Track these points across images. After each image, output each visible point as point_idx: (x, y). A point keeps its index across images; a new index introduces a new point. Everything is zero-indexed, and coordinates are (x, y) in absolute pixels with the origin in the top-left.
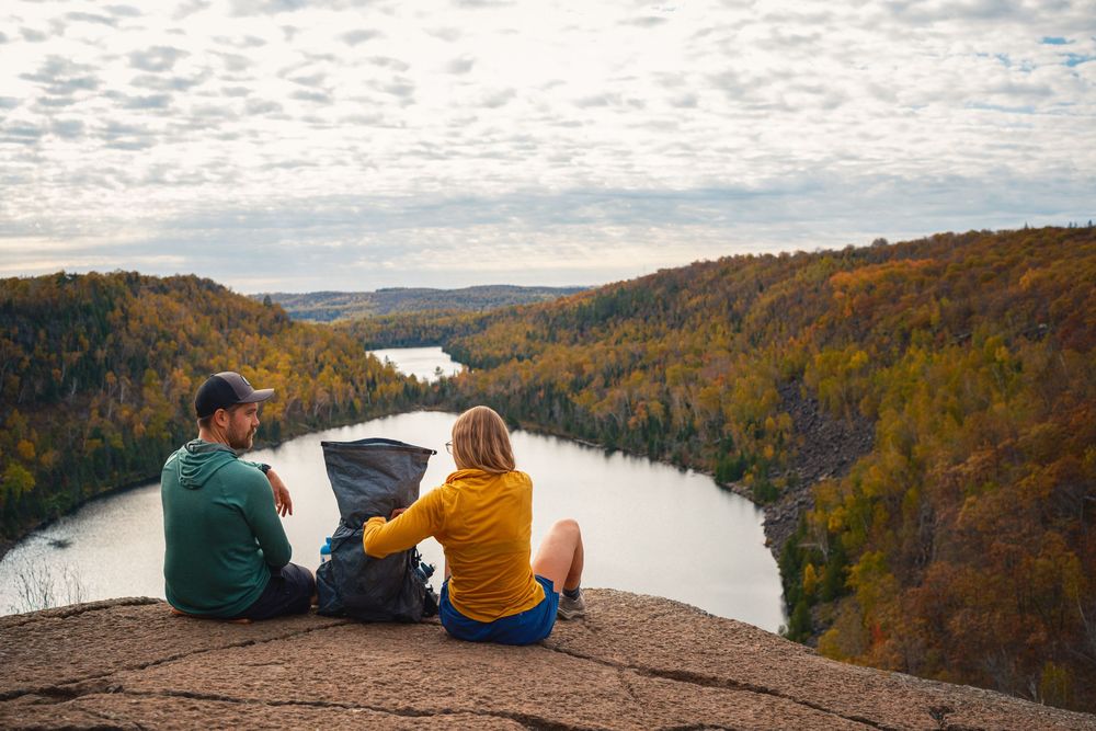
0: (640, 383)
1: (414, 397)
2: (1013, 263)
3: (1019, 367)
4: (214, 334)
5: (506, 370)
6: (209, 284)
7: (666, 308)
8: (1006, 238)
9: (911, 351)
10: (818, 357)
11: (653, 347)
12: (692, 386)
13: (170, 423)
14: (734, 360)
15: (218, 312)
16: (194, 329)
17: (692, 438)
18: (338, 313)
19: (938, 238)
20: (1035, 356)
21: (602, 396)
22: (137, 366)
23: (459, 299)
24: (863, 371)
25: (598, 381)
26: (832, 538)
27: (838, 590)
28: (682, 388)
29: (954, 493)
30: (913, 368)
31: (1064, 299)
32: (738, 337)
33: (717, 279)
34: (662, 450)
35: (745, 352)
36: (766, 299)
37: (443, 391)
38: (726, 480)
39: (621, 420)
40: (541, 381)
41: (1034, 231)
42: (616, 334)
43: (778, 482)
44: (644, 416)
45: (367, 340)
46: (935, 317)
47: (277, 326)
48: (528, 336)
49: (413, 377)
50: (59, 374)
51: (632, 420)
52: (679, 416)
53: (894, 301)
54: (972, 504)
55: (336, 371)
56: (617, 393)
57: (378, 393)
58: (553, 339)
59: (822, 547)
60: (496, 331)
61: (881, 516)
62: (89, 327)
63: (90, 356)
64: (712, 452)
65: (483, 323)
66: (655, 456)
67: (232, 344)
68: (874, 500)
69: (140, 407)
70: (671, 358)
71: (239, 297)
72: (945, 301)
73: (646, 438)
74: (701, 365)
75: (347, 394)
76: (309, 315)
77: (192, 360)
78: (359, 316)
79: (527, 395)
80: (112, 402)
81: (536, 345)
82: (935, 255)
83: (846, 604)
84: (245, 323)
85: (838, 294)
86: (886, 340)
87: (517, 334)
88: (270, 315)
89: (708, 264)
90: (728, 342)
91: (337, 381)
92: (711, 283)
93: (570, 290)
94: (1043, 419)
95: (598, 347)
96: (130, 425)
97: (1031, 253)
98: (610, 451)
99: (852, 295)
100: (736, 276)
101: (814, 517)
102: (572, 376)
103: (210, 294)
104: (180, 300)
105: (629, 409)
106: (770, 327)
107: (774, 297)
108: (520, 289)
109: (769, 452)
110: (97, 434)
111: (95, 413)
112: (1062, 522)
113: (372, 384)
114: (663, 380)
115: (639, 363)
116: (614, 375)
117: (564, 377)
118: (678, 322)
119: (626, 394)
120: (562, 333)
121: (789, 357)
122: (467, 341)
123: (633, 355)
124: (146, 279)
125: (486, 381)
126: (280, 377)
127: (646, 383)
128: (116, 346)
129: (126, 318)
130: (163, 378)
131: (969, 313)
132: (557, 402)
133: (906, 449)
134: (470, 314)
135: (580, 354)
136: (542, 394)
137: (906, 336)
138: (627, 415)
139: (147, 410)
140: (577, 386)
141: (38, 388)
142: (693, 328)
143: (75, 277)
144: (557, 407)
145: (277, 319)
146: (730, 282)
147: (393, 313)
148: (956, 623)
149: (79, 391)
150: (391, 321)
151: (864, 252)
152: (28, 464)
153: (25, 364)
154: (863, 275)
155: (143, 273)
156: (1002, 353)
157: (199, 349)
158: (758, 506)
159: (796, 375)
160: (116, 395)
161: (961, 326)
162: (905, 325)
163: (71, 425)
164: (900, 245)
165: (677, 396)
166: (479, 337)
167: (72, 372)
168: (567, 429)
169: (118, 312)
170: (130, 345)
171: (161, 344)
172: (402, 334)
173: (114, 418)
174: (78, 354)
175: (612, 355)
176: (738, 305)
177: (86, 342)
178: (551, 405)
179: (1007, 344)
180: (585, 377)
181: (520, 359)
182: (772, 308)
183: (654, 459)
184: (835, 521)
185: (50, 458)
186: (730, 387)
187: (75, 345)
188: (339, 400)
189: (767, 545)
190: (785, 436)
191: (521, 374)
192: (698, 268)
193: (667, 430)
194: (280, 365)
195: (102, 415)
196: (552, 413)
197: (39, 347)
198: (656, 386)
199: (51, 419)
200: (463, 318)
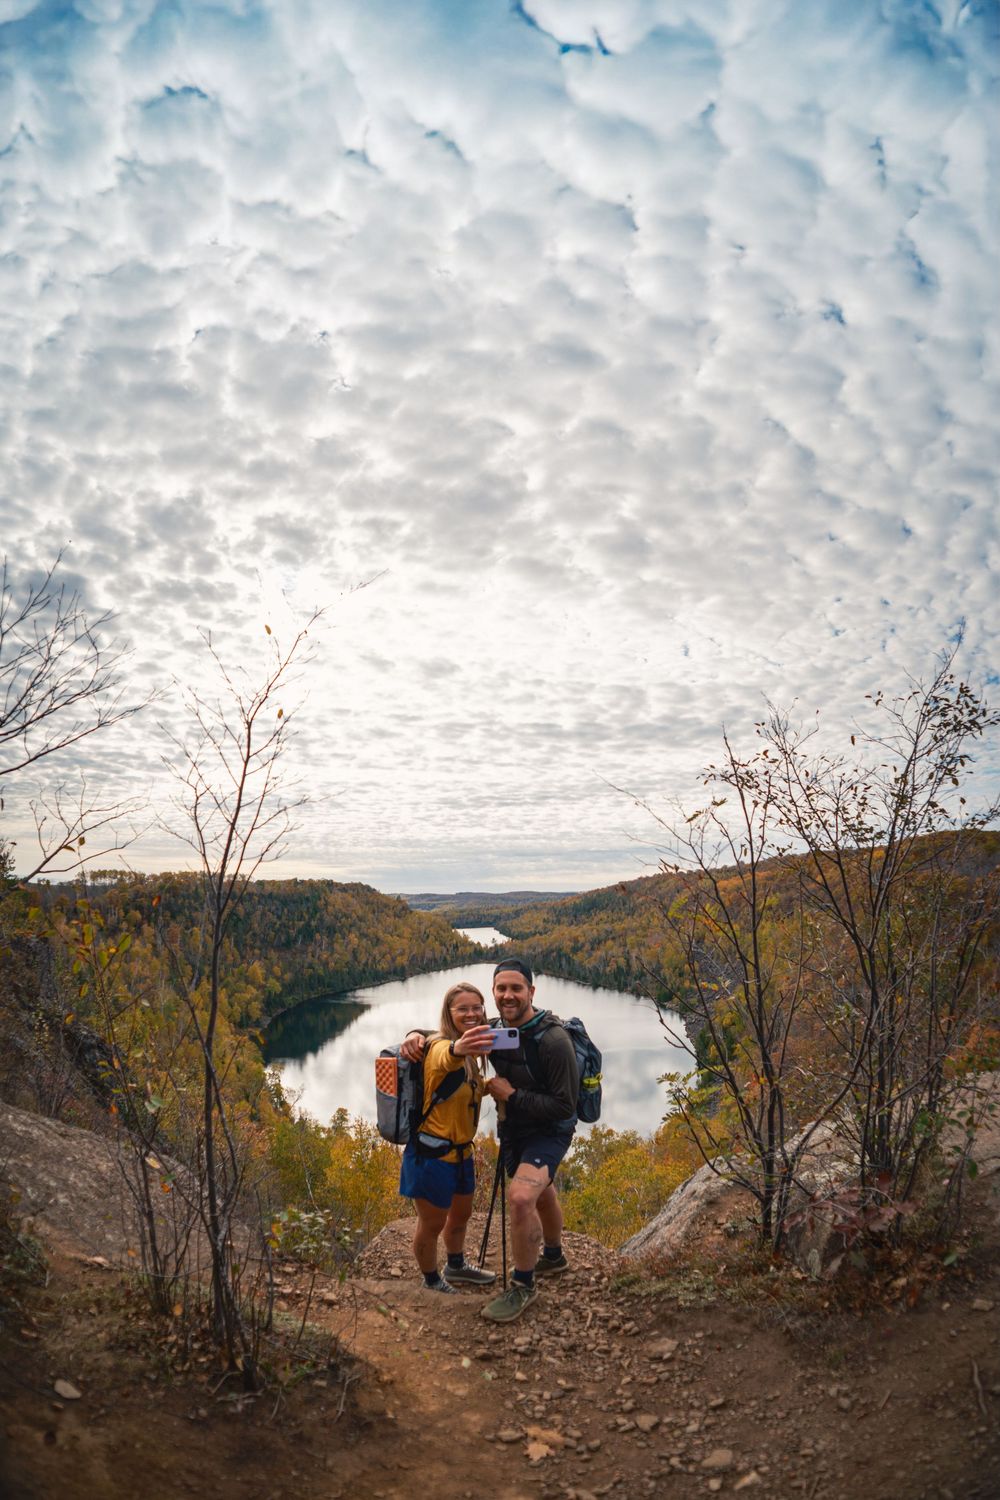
0: (612, 948)
1: (479, 955)
4: (371, 916)
5: (533, 940)
6: (368, 888)
7: (624, 904)
11: (618, 926)
12: (643, 949)
13: (347, 963)
14: (665, 933)
15: (373, 903)
16: (360, 913)
17: (643, 979)
18: (434, 906)
21: (590, 956)
22: (331, 931)
23: (503, 899)
25: (588, 946)
26: (726, 1030)
28: (636, 950)
33: (652, 887)
34: (626, 985)
36: (681, 898)
37: (497, 952)
38: (663, 1002)
39: (601, 969)
40: (554, 947)
42: (596, 919)
43: (692, 1002)
44: (615, 966)
45: (453, 922)
46: (775, 903)
47: (402, 911)
48: (544, 921)
50: (293, 933)
51: (608, 969)
52: (635, 965)
55: (436, 940)
56: (600, 953)
57: (459, 952)
58: (559, 922)
59: (720, 1035)
60: (525, 918)
62: (308, 909)
63: (308, 925)
64: (655, 985)
65: (517, 913)
66: (621, 988)
67: (379, 922)
69: (331, 955)
70: (629, 932)
72: (779, 894)
73: (616, 979)
74: (647, 936)
75: (442, 952)
76: (418, 907)
77: (359, 929)
78: (446, 908)
79: (546, 954)
80: (318, 950)
81: (549, 926)
82: (770, 869)
84: (386, 910)
85: (721, 893)
87: (538, 919)
88: (400, 907)
89: (647, 878)
90: (661, 923)
91: (437, 946)
92: (650, 889)
93: (567, 894)
95: (586, 927)
96: (327, 963)
98: (595, 987)
99: (729, 893)
100: (663, 885)
101: (715, 1019)
102: (572, 944)
104: (353, 896)
105: (606, 962)
107: (686, 896)
108: (539, 894)
109: (687, 984)
110: (311, 966)
111: (310, 954)
113: (456, 947)
114: (625, 945)
115: (610, 935)
116: (597, 943)
117: (568, 944)
118: (632, 912)
119: (604, 954)
120: (564, 919)
121: (696, 929)
122: (509, 923)
123: (607, 931)
125: (521, 947)
126: (405, 941)
127: (615, 947)
128: (321, 920)
129: (326, 905)
130: (344, 938)
131: (792, 900)
132: (564, 959)
134: (509, 909)
135: (575, 931)
136: (555, 954)
137: (760, 914)
138: (605, 966)
139: (336, 956)
140: (575, 950)
141: (283, 938)
142: (640, 915)
143: (302, 881)
144: (564, 962)
145: (403, 908)
146: (660, 888)
147: (465, 907)
149: (302, 943)
150: (465, 910)
151: (733, 869)
152: (278, 979)
153: (277, 926)
154: (734, 881)
155: (335, 881)
156: (811, 921)
157: (363, 925)
158: (682, 1017)
159: (700, 940)
160: (320, 946)
161: (788, 907)
163: (298, 960)
165: (634, 955)
166: (515, 921)
167: (299, 932)
168: (570, 974)
169: (323, 902)
170: (328, 919)
171: (343, 920)
172: (472, 919)
173: (319, 959)
174: (302, 923)
175: (594, 931)
176: (666, 901)
177: (306, 916)
178: (560, 961)
179: (813, 917)
180: (580, 945)
181: (541, 934)
183: (621, 991)
184: (727, 1021)
185: (288, 976)
186: (664, 949)
187: (301, 917)
188: (438, 955)
189: (688, 1036)
191: (543, 942)
192: (642, 880)
193: (628, 973)
194: (406, 935)
195: (313, 956)
196: (561, 966)
197: (284, 918)
198: (622, 949)
199: (288, 956)
200: (506, 910)
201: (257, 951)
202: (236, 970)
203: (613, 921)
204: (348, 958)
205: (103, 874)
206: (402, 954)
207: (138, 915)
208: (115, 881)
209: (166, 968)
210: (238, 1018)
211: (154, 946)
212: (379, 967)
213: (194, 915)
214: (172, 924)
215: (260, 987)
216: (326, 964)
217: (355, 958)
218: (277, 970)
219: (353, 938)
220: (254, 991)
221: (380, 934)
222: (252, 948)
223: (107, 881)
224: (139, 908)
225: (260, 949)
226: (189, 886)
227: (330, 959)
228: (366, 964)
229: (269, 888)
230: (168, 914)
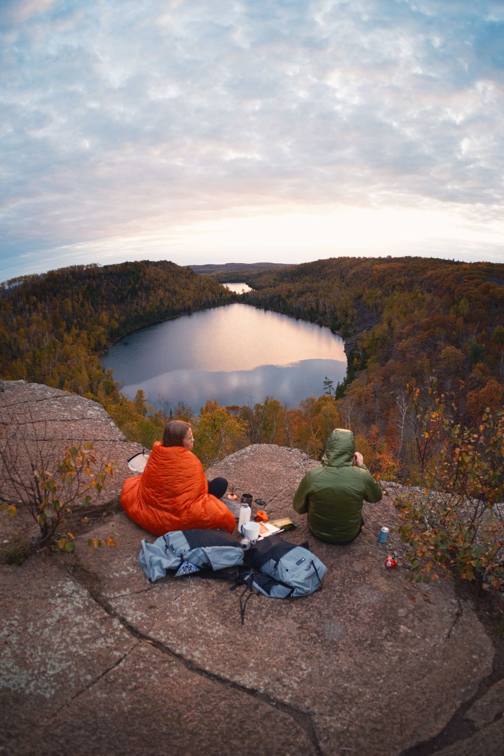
0: (309, 297)
1: (234, 299)
2: (426, 268)
3: (424, 300)
4: (171, 279)
5: (265, 290)
6: (170, 263)
7: (320, 273)
8: (426, 260)
9: (395, 292)
10: (367, 291)
11: (315, 285)
12: (326, 298)
13: (157, 307)
14: (341, 291)
15: (173, 272)
16: (165, 277)
17: (325, 316)
18: (212, 271)
19: (406, 257)
20: (428, 297)
21: (297, 300)
22: (147, 289)
24: (380, 297)
25: (296, 295)
26: (364, 350)
27: (363, 367)
28: (323, 299)
29: (400, 339)
30: (395, 297)
31: (439, 281)
32: (343, 283)
33: (337, 264)
34: (315, 319)
35: (345, 288)
36: (353, 272)
37: (244, 297)
38: (334, 330)
39: (302, 308)
40: (277, 294)
41: (434, 259)
42: (304, 280)
43: (350, 331)
44: (309, 307)
45: (221, 280)
46: (403, 282)
47: (191, 276)
48: (274, 279)
49: (235, 292)
50: (125, 293)
51: (306, 308)
52: (321, 308)
53: (391, 276)
54: (403, 342)
55: (210, 290)
56: (302, 299)
57: (223, 298)
58: (282, 280)
59: (361, 353)
60: (264, 278)
61: (379, 344)
62: (134, 278)
63: (134, 287)
64: (331, 321)
65: (260, 275)
66: (312, 320)
68: (378, 339)
69: (148, 302)
70: (321, 289)
71: (180, 267)
72: (406, 277)
73: (310, 315)
74: (330, 291)
75: (212, 298)
77: (164, 287)
78: (219, 272)
79: (271, 299)
80: (140, 301)
81: (277, 283)
82: (405, 263)
83: (364, 371)
84: (181, 275)
85: (375, 272)
86: (388, 288)
87: (271, 279)
88: (189, 272)
89: (335, 259)
90: (339, 285)
91: (210, 294)
92: (335, 265)
94: (427, 317)
95: (298, 284)
97: (432, 265)
99: (379, 273)
101: (359, 343)
102: (287, 293)
103: (171, 266)
104: (161, 268)
105: (305, 305)
106: (353, 281)
107: (355, 271)
109: (349, 321)
110: (136, 311)
111: (135, 304)
112: (428, 350)
113: (221, 294)
114: (317, 296)
115: (310, 290)
116: (301, 293)
117: (284, 294)
118: (324, 277)
119: (304, 300)
120: (286, 279)
121: (358, 291)
122: (254, 281)
123: (308, 287)
124: (151, 262)
125: (258, 294)
126: (191, 292)
127: (311, 297)
128: (142, 283)
129: (144, 274)
130: (155, 293)
131: (413, 282)
132: (281, 301)
133: (389, 324)
134: (255, 272)
135: (290, 286)
136: (276, 299)
137: (394, 287)
138: (304, 307)
139: (150, 303)
140: (288, 297)
141: (119, 297)
142: (329, 279)
144: (281, 303)
145: (191, 273)
146: (341, 265)
147: (230, 271)
148: (392, 379)
149: (131, 298)
150: (229, 273)
151: (384, 259)
152: (117, 320)
153: (116, 290)
154: (383, 266)
155: (150, 260)
156: (420, 295)
157: (166, 284)
158: (344, 339)
159: (360, 297)
160: (141, 298)
161: (410, 286)
162: (394, 284)
163: (128, 308)
164: (395, 258)
165: (321, 302)
166: (259, 279)
167: (129, 292)
168: (284, 310)
169: (142, 273)
170: (146, 283)
171: (155, 282)
172: (233, 278)
173: (140, 306)
174: (130, 286)
175: (301, 287)
176: (343, 273)
177: (133, 282)
178: (279, 303)
179: (422, 293)
180: (291, 294)
181: (271, 287)
182: (354, 274)
183: (312, 322)
184: (365, 345)
185: (123, 318)
186: (339, 300)
187: (130, 283)
189: (345, 352)
190: (355, 317)
191: (271, 292)
193: (317, 312)
194: (192, 288)
195: (137, 305)
196: (279, 305)
197: (119, 285)
198: (315, 298)
199: (123, 306)
200: (253, 273)
201: (104, 306)
202: (92, 319)
203: (313, 282)
204: (158, 304)
205: (14, 280)
206: (189, 299)
207: (35, 298)
208: (22, 282)
209: (50, 325)
210: (93, 345)
211: (44, 314)
212: (176, 308)
213: (66, 291)
214: (54, 299)
215: (106, 327)
216: (145, 308)
217: (162, 304)
218: (116, 315)
219: (161, 293)
220: (103, 329)
221: (177, 289)
222: (102, 304)
223: (17, 284)
224: (35, 295)
225: (106, 305)
226: (63, 276)
227: (147, 306)
228: (168, 307)
229: (110, 269)
230: (52, 294)
